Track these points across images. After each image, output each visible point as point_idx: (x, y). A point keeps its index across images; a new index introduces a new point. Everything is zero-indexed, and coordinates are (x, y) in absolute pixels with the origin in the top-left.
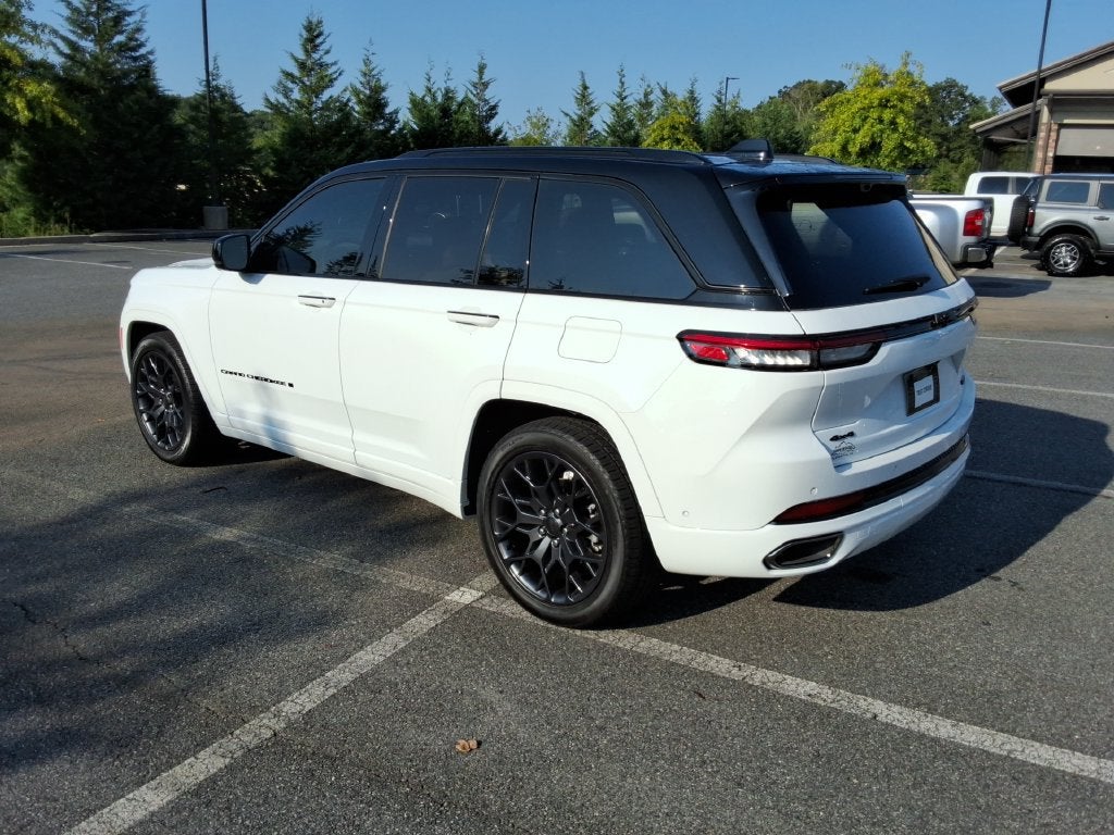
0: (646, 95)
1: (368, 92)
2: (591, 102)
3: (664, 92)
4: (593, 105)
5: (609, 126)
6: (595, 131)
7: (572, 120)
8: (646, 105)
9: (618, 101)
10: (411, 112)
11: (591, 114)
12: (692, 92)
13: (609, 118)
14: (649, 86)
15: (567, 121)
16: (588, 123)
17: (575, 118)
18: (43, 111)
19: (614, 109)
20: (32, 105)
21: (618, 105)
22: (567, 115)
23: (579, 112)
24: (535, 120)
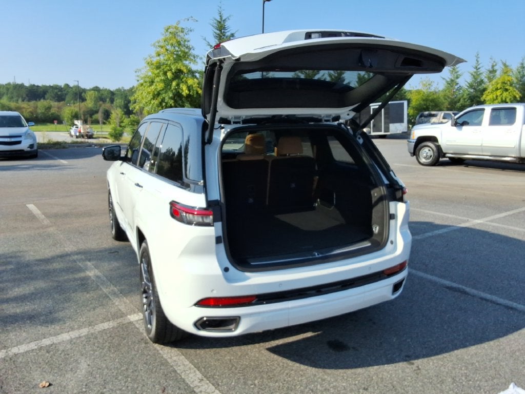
0: (493, 66)
1: (336, 75)
2: (457, 72)
3: (505, 65)
4: (459, 73)
5: (469, 84)
6: (460, 86)
7: (447, 82)
8: (493, 71)
9: (475, 70)
10: (357, 82)
11: (457, 78)
12: (522, 64)
13: (470, 79)
14: (494, 62)
15: (444, 82)
16: (455, 82)
17: (449, 80)
18: (193, 90)
19: (472, 74)
20: (189, 88)
21: (475, 72)
22: (444, 79)
23: (450, 77)
24: (424, 82)
